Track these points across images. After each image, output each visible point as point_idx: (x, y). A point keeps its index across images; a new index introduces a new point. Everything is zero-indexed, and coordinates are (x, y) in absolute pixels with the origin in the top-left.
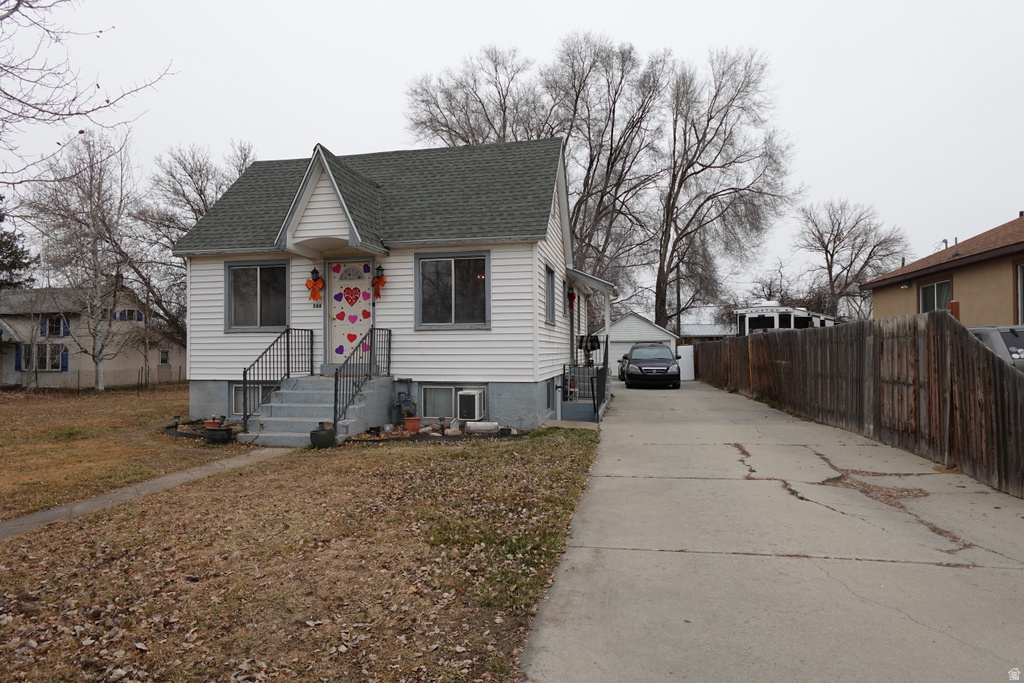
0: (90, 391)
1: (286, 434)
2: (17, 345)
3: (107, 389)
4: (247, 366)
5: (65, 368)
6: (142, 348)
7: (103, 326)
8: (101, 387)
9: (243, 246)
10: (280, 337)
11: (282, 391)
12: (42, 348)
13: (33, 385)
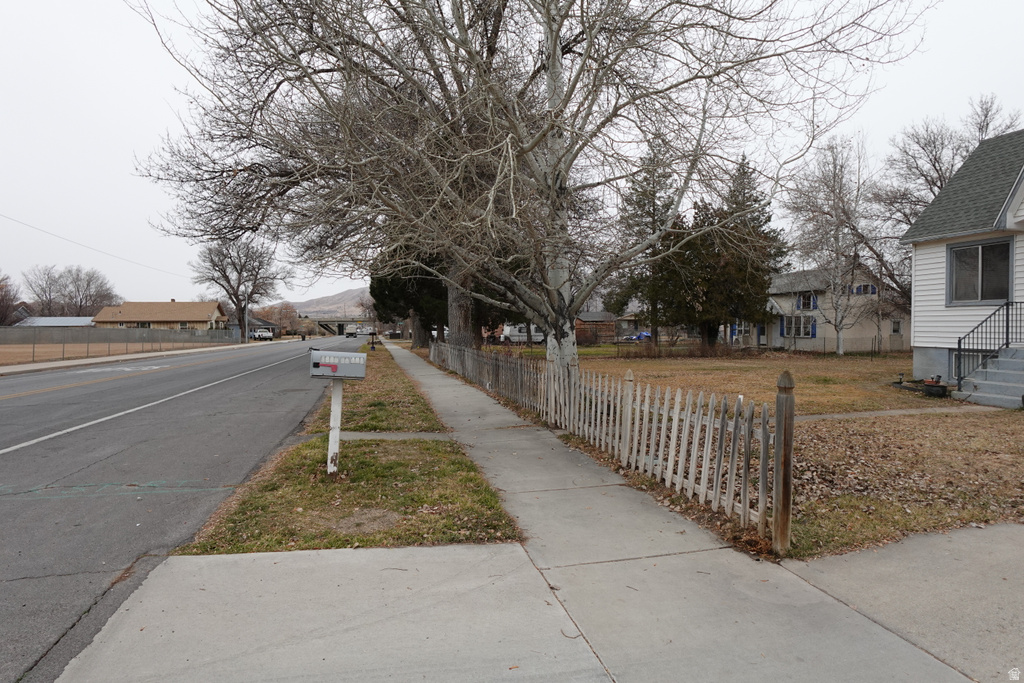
0: (833, 354)
1: (999, 396)
2: (781, 317)
3: (846, 354)
4: (962, 336)
5: (814, 336)
6: (875, 319)
7: (843, 301)
8: (841, 352)
9: (964, 229)
10: (998, 310)
11: (1000, 359)
12: (798, 318)
13: (793, 348)
